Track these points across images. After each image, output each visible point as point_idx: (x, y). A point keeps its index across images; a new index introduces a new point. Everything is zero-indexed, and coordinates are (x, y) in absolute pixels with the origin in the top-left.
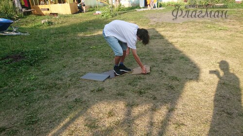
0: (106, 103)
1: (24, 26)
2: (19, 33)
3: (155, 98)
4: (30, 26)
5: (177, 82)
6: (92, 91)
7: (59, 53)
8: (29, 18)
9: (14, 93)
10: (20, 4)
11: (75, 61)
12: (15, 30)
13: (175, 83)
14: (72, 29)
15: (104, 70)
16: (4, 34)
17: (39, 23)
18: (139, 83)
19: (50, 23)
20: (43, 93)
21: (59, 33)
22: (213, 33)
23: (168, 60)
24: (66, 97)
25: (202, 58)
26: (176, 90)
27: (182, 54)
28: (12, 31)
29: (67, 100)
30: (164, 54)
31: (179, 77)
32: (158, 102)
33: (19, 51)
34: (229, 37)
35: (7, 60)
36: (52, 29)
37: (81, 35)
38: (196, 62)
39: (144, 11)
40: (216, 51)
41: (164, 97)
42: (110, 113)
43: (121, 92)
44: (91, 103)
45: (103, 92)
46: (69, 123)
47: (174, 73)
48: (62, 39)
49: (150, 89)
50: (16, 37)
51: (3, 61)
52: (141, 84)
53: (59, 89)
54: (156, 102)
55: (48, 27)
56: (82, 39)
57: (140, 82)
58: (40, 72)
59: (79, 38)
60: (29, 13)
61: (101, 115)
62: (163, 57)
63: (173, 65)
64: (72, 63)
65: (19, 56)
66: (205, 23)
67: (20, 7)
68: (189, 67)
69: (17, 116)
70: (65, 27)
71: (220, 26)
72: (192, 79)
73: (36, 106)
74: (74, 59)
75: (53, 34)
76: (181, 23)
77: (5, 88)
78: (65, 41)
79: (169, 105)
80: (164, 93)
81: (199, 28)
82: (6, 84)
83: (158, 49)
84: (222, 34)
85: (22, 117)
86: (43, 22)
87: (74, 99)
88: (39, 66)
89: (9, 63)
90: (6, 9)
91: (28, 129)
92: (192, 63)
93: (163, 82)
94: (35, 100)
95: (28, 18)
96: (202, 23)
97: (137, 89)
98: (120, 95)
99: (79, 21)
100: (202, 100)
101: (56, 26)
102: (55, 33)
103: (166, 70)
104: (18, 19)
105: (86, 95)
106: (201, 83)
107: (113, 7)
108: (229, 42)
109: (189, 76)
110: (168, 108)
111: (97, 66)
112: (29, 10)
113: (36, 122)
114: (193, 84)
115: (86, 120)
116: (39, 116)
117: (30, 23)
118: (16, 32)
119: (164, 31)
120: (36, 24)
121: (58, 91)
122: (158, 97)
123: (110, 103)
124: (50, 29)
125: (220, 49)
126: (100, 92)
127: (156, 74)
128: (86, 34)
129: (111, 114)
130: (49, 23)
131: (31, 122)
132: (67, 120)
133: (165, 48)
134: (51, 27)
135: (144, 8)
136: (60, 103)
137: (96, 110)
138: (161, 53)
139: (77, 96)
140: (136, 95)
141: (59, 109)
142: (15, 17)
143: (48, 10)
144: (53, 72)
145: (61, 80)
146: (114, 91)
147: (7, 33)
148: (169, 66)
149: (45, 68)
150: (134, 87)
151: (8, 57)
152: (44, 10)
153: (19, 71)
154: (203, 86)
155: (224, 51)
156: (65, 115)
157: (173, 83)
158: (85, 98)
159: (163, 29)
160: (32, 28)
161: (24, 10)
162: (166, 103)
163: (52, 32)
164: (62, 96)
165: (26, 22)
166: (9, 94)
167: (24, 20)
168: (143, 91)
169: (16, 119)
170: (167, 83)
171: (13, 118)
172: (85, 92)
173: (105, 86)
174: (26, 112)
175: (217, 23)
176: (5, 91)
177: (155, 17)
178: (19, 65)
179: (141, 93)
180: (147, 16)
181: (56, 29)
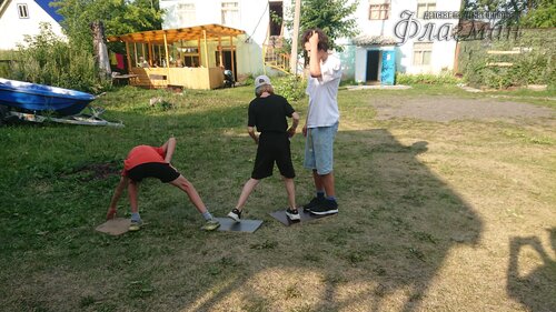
0: (282, 272)
1: (112, 108)
2: (104, 122)
3: (382, 273)
4: (124, 108)
5: (430, 246)
6: (254, 247)
7: (185, 168)
8: (123, 92)
9: (102, 238)
10: (107, 63)
11: (219, 184)
12: (96, 115)
13: (425, 247)
14: (211, 120)
15: (276, 207)
16: (73, 122)
17: (143, 104)
18: (351, 241)
19: (166, 106)
20: (158, 243)
21: (186, 127)
22: (517, 149)
23: (412, 199)
24: (205, 253)
25: (489, 200)
26: (428, 260)
27: (444, 188)
28: (89, 117)
29: (206, 259)
30: (406, 185)
31: (435, 236)
32: (388, 280)
33: (106, 158)
34: (552, 160)
35: (84, 175)
36: (171, 117)
37: (230, 133)
38: (476, 207)
39: (363, 92)
40: (520, 187)
41: (401, 271)
42: (290, 290)
43: (312, 254)
44: (253, 268)
45: (276, 250)
46: (213, 301)
47: (425, 227)
48: (191, 139)
49: (372, 253)
50: (97, 130)
51: (76, 176)
52: (353, 244)
53: (189, 237)
54: (385, 280)
55: (162, 114)
56: (232, 141)
57: (351, 238)
58: (149, 203)
59: (225, 140)
60: (124, 82)
61: (273, 293)
62: (402, 192)
63: (424, 209)
64: (212, 190)
65: (107, 168)
66: (502, 125)
67: (108, 68)
68: (457, 217)
69: (112, 282)
70: (196, 115)
71: (535, 134)
72: (462, 242)
73: (146, 265)
74: (215, 182)
75: (171, 128)
76: (447, 122)
77: (83, 227)
78: (197, 144)
79: (410, 289)
80: (401, 264)
81: (486, 136)
82: (83, 221)
83: (393, 175)
84: (538, 152)
85: (120, 284)
86: (151, 102)
87: (220, 258)
88: (146, 190)
89: (86, 180)
90: (81, 71)
91: (135, 306)
92: (466, 209)
93: (400, 242)
94: (144, 254)
95: (121, 91)
96: (495, 125)
97: (346, 250)
98: (310, 260)
99: (225, 104)
100: (479, 285)
101: (178, 113)
102: (178, 127)
103: (408, 219)
104: (100, 91)
105: (242, 253)
106: (480, 251)
107: (298, 79)
108: (551, 171)
109: (457, 235)
110: (407, 294)
111: (262, 199)
112: (125, 76)
113: (149, 294)
114: (466, 252)
115: (244, 298)
116: (154, 284)
117: (126, 103)
118: (97, 119)
119: (406, 136)
120: (137, 106)
121: (188, 241)
122: (390, 270)
123: (290, 272)
124: (166, 118)
125: (529, 184)
126: (269, 251)
127: (387, 226)
128: (239, 133)
129: (292, 293)
130: (164, 104)
131: (140, 293)
132: (209, 295)
133: (409, 172)
134: (169, 113)
135: (364, 84)
136: (192, 263)
137: (263, 283)
138: (398, 183)
139: (225, 254)
140: (344, 262)
141: (192, 273)
142: (95, 89)
143: (165, 78)
144: (175, 204)
145: (193, 220)
146: (298, 251)
147: (81, 119)
148: (415, 211)
149: (159, 195)
150: (339, 248)
151: (84, 168)
152: (157, 77)
153: (106, 197)
154: (485, 257)
155: (536, 189)
156: (205, 286)
157: (423, 246)
158: (240, 259)
159: (406, 132)
160: (129, 113)
161: (114, 75)
162: (404, 283)
163: (170, 123)
164: (195, 251)
165: (118, 99)
166: (92, 240)
167: (113, 95)
168: (357, 256)
169: (109, 286)
170: (409, 245)
171: (104, 283)
172: (239, 247)
173: (278, 240)
174: (127, 275)
175: (529, 127)
176: (83, 233)
177: (388, 106)
178: (108, 186)
179: (352, 259)
180: (371, 102)
181: (179, 118)
